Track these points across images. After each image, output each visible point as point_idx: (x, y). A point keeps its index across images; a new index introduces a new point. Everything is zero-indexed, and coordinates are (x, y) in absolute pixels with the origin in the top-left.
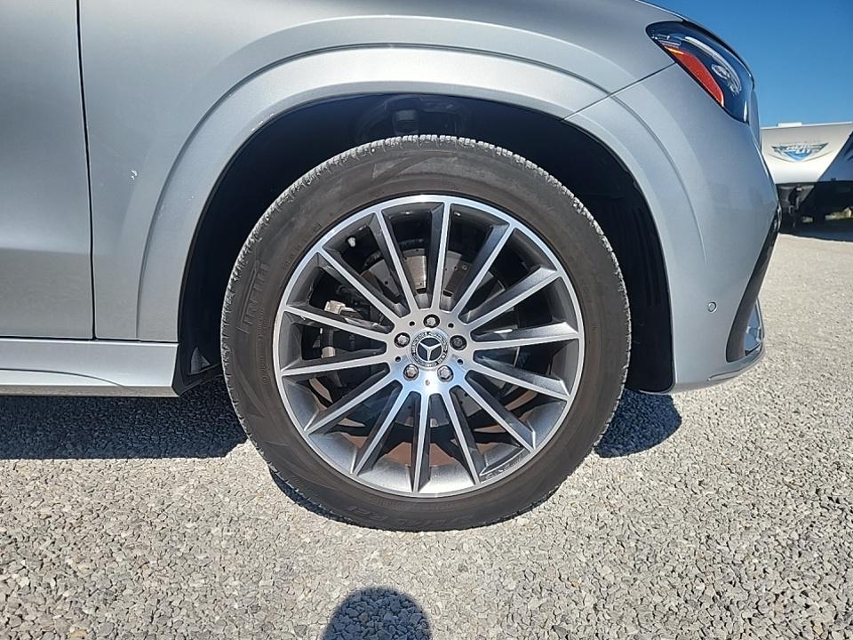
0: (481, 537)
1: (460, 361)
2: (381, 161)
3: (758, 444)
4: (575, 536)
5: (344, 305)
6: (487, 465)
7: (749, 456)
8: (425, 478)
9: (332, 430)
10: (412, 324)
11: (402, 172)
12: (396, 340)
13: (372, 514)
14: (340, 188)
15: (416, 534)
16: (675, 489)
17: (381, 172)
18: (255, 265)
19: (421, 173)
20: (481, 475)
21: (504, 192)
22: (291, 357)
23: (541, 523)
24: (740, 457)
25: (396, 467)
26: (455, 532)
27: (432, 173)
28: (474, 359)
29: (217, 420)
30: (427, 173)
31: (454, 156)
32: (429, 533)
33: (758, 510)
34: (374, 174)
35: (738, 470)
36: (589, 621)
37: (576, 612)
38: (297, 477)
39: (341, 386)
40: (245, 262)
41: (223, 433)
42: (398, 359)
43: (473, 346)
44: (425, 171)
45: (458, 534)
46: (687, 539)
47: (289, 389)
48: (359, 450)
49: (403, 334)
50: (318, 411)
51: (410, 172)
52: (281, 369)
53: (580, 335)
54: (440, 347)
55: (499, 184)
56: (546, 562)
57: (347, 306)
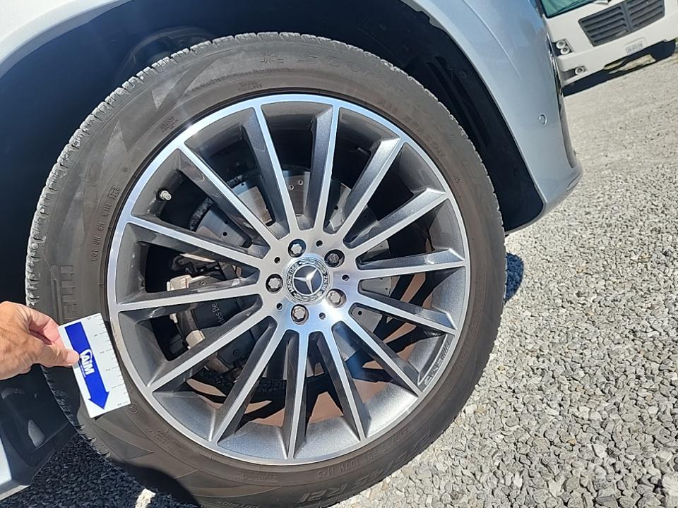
0: (446, 448)
1: (345, 277)
2: (158, 85)
3: (587, 246)
4: (528, 396)
5: (188, 276)
6: (419, 371)
7: (590, 257)
8: (366, 420)
9: (242, 424)
10: (277, 260)
11: (189, 88)
12: (268, 287)
13: (328, 491)
14: (120, 134)
15: (381, 483)
16: (565, 310)
17: (164, 96)
18: (52, 274)
19: (212, 82)
20: (419, 384)
21: (311, 71)
22: (154, 365)
23: (488, 401)
24: (585, 262)
25: (329, 425)
26: (418, 458)
27: (223, 78)
28: (359, 268)
29: (99, 482)
30: (218, 80)
31: (239, 51)
32: (394, 475)
33: (641, 290)
34: (156, 102)
35: (594, 271)
36: (619, 472)
37: (600, 470)
38: (224, 500)
39: (228, 369)
40: (36, 276)
41: (112, 492)
42: (279, 306)
43: (351, 255)
44: (215, 77)
45: (422, 457)
46: (619, 343)
47: (168, 404)
48: (282, 429)
49: (273, 276)
50: (215, 411)
51: (198, 85)
52: (146, 385)
53: (448, 194)
54: (317, 271)
55: (302, 65)
56: (527, 436)
57: (193, 276)
